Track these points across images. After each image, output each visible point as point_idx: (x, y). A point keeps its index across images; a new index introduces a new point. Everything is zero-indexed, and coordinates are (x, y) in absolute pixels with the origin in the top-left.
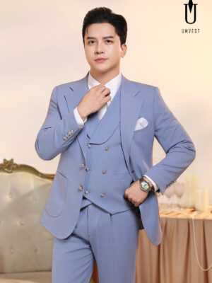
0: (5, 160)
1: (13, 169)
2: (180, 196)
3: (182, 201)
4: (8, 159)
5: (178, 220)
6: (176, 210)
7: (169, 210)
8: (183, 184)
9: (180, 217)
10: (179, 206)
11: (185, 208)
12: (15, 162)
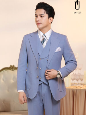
0: (11, 65)
1: (14, 69)
2: (82, 80)
3: (83, 82)
4: (12, 65)
5: (81, 90)
6: (80, 86)
7: (77, 86)
8: (83, 75)
9: (82, 88)
10: (82, 84)
11: (84, 85)
12: (15, 66)
